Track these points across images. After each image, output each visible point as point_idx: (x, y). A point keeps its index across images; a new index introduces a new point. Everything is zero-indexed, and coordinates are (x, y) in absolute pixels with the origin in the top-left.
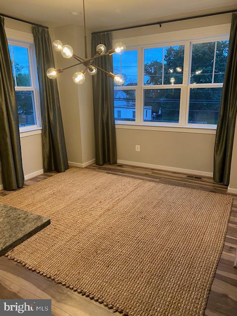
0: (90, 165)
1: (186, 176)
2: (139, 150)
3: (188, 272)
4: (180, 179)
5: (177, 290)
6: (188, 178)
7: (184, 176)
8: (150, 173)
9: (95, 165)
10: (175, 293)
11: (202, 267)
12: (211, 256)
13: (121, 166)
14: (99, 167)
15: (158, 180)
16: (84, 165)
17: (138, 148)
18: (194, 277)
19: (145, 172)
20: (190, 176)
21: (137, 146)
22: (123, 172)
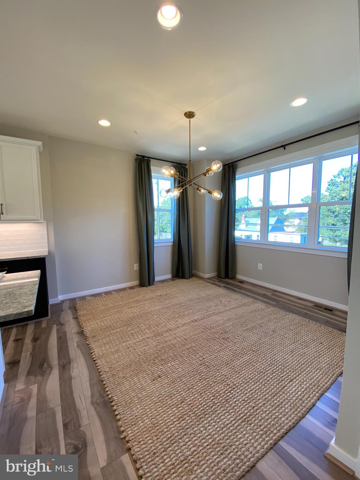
0: (213, 277)
1: (313, 304)
2: (261, 269)
3: (237, 427)
4: (303, 307)
5: (207, 445)
6: (315, 307)
7: (310, 305)
8: (269, 294)
9: (217, 277)
10: (201, 448)
11: (260, 426)
12: (285, 415)
13: (242, 282)
14: (219, 280)
15: (275, 303)
16: (207, 276)
17: (260, 266)
18: (241, 438)
19: (264, 292)
20: (318, 306)
21: (259, 264)
22: (241, 288)
